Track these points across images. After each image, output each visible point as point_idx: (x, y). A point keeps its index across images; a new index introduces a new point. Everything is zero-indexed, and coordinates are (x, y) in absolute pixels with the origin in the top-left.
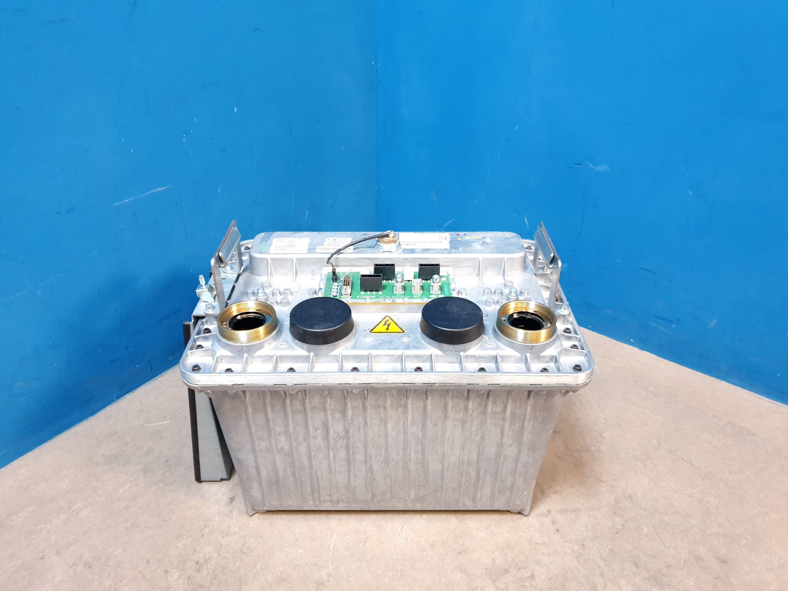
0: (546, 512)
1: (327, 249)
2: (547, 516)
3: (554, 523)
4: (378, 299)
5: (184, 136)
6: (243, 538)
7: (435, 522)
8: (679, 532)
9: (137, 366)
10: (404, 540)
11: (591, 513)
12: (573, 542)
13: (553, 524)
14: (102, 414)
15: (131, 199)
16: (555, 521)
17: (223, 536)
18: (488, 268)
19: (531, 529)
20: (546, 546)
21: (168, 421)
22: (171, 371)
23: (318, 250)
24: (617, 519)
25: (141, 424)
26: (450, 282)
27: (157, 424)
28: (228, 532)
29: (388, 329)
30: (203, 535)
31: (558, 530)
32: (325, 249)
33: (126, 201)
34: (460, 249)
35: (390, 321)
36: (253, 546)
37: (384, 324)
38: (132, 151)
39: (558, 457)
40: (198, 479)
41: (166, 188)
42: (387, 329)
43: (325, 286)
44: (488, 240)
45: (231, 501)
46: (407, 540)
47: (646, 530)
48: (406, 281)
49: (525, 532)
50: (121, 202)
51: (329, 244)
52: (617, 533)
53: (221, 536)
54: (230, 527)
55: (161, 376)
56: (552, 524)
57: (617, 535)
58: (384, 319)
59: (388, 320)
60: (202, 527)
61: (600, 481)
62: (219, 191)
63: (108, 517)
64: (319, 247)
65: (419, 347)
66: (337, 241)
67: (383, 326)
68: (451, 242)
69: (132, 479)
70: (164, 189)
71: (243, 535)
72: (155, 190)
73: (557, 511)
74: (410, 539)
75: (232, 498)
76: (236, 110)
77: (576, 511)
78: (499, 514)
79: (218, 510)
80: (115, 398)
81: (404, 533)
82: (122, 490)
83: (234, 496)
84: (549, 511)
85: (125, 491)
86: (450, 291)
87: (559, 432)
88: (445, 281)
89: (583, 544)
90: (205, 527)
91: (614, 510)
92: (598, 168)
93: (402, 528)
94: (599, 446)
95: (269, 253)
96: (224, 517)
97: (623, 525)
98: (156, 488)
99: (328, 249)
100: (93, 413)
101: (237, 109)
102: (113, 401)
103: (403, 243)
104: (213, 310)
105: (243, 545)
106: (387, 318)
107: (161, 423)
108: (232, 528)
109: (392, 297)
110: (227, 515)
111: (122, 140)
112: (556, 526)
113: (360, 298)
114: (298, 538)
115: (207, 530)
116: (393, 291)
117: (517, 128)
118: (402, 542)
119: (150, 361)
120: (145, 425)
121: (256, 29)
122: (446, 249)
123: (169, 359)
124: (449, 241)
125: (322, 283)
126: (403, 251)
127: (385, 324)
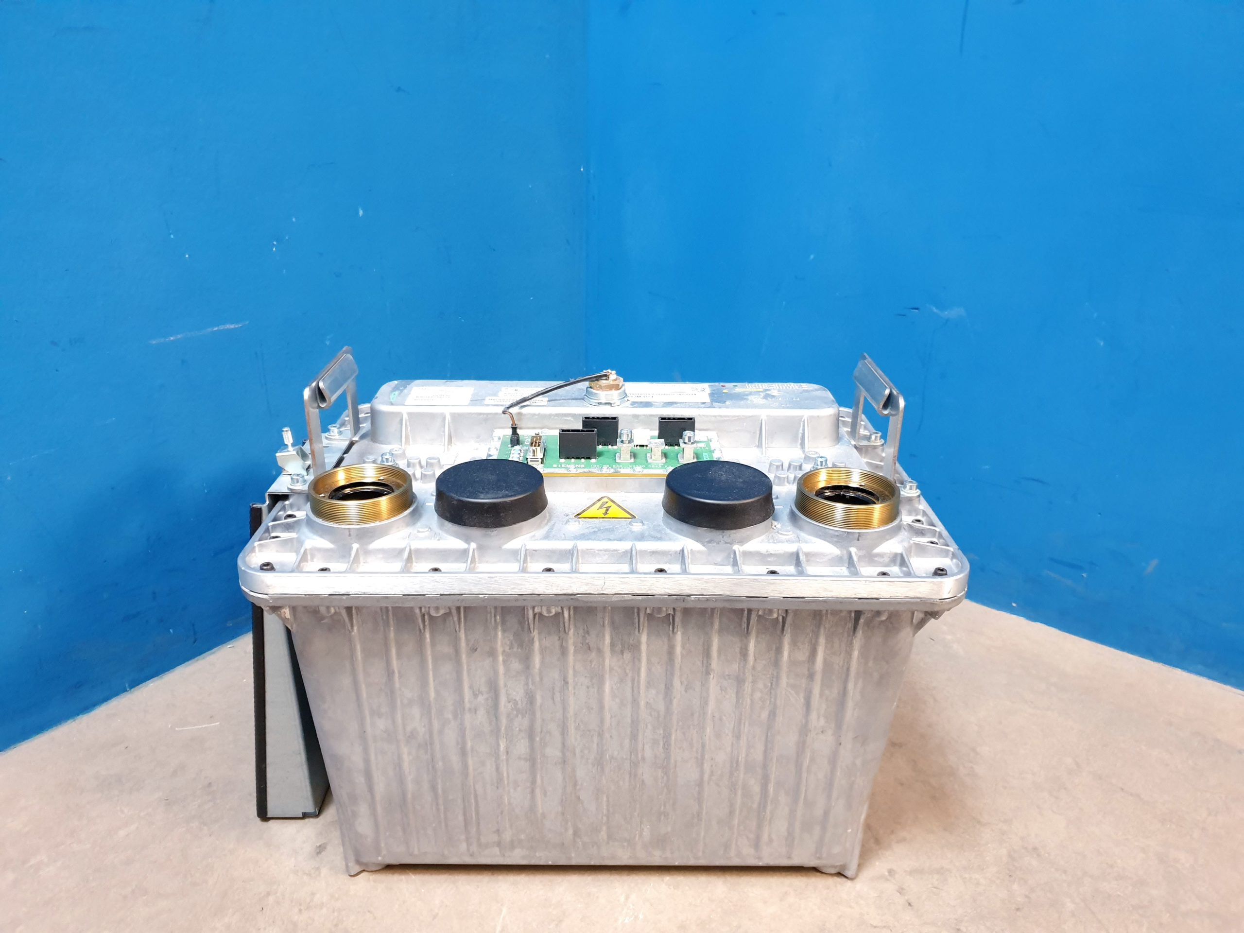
0: (887, 873)
2: (887, 880)
3: (901, 891)
4: (590, 468)
5: (275, 243)
6: (336, 914)
7: (687, 888)
8: (1131, 909)
9: (171, 631)
10: (632, 918)
11: (967, 876)
12: (939, 924)
13: (900, 893)
14: (102, 712)
15: (179, 336)
16: (902, 889)
17: (300, 910)
18: (776, 434)
19: (861, 902)
20: (891, 931)
21: (218, 723)
22: (229, 646)
23: (487, 402)
24: (1015, 886)
25: (170, 726)
27: (198, 727)
28: (309, 903)
29: (608, 514)
30: (262, 909)
31: (912, 904)
33: (172, 338)
34: (728, 403)
35: (610, 504)
36: (354, 927)
37: (600, 507)
38: (187, 256)
39: (902, 784)
40: (263, 813)
41: (240, 325)
42: (606, 513)
43: (498, 451)
44: (774, 393)
45: (318, 851)
47: (1070, 906)
48: (637, 446)
49: (851, 907)
50: (162, 340)
51: (507, 395)
52: (1018, 909)
53: (296, 910)
54: (313, 894)
55: (211, 654)
57: (1018, 913)
58: (599, 500)
59: (607, 502)
60: (262, 895)
61: (979, 822)
62: (328, 343)
63: (91, 878)
64: (488, 398)
65: (661, 537)
66: (520, 391)
67: (598, 509)
68: (712, 395)
69: (142, 814)
70: (237, 326)
71: (336, 909)
72: (221, 327)
73: (905, 871)
75: (320, 846)
76: (361, 213)
77: (940, 871)
78: (802, 876)
79: (295, 866)
80: (127, 685)
81: (632, 907)
82: (122, 833)
83: (324, 843)
84: (891, 872)
85: (127, 835)
87: (900, 745)
89: (957, 927)
90: (268, 894)
91: (1008, 872)
92: (946, 313)
93: (627, 898)
94: (972, 768)
95: (405, 404)
96: (305, 877)
97: (1027, 896)
98: (184, 829)
99: (501, 401)
100: (87, 708)
101: (363, 212)
102: (125, 690)
104: (303, 484)
105: (336, 925)
106: (605, 500)
107: (204, 726)
108: (318, 896)
109: (614, 466)
110: (309, 875)
111: (172, 236)
112: (906, 898)
113: (558, 467)
114: (437, 914)
115: (271, 899)
116: (615, 460)
117: (812, 257)
118: (627, 921)
119: (193, 625)
120: (177, 729)
121: (399, 89)
122: (704, 403)
123: (228, 625)
124: (709, 393)
126: (632, 404)
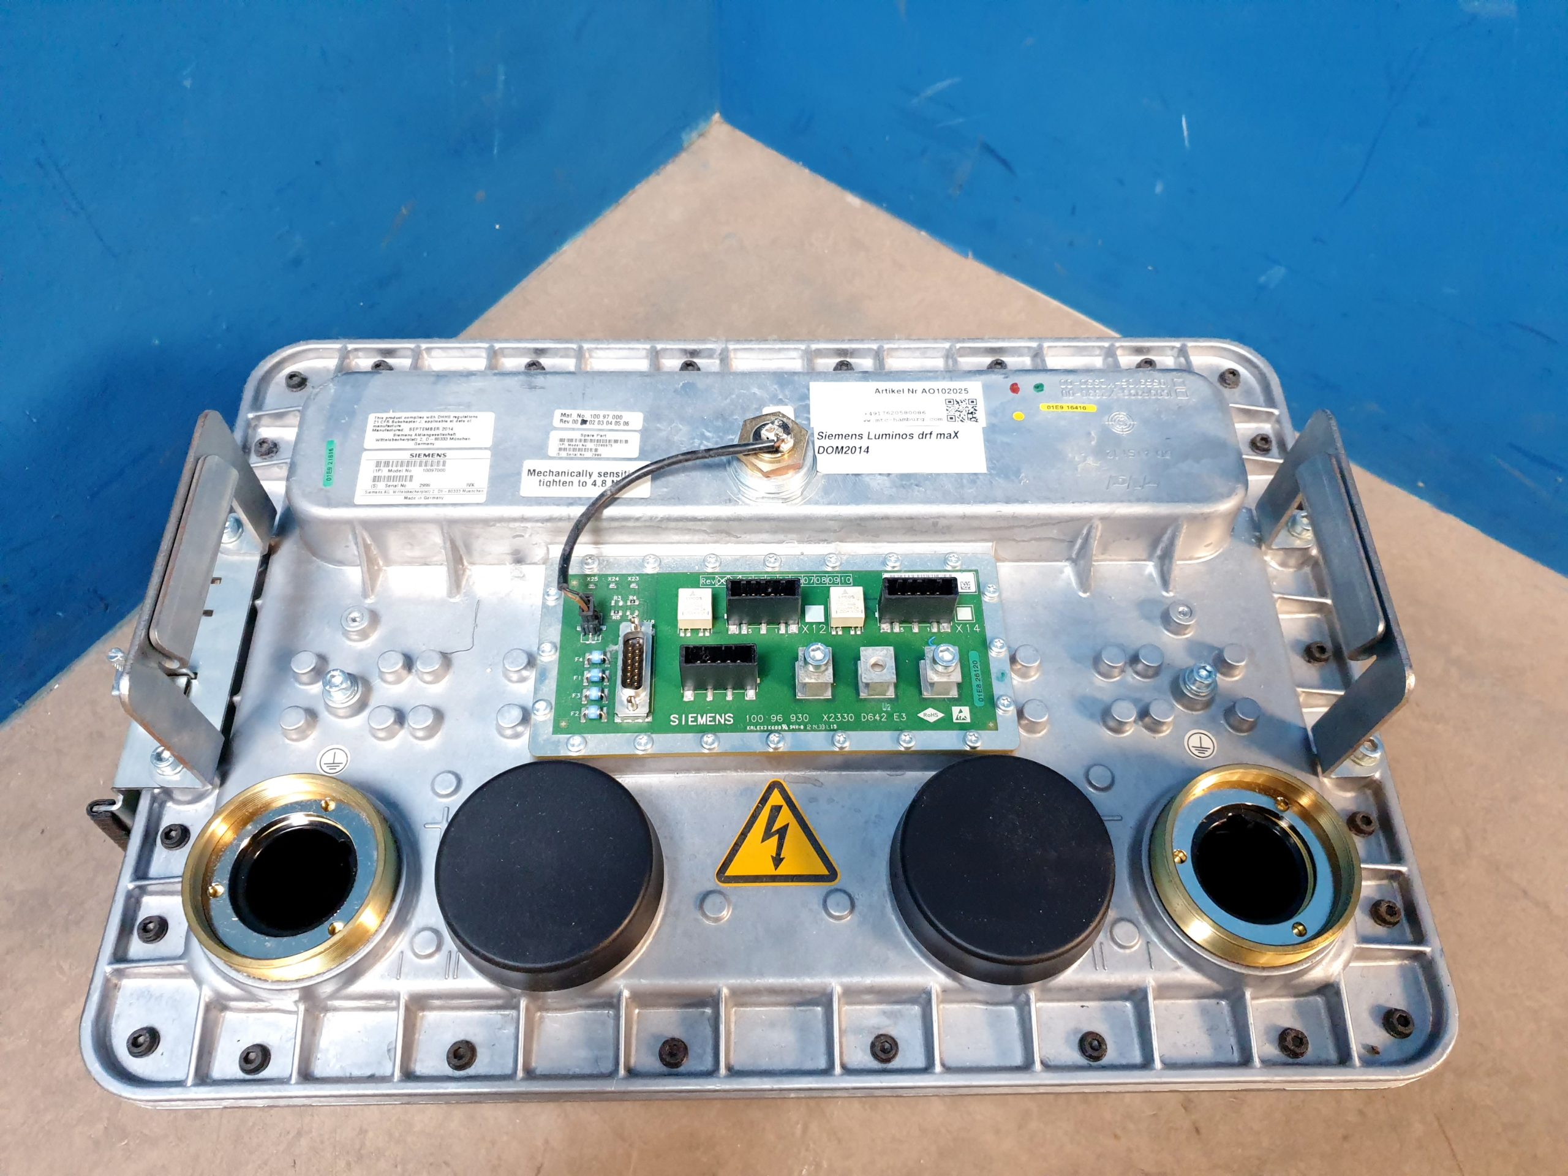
1: (557, 479)
4: (744, 730)
6: (399, 1169)
12: (1235, 1167)
17: (349, 1164)
18: (1114, 541)
19: (1131, 1126)
23: (529, 487)
26: (989, 634)
28: (360, 1150)
29: (782, 860)
32: (551, 478)
34: (1024, 477)
35: (785, 817)
37: (765, 832)
42: (778, 860)
43: (558, 654)
44: (1120, 423)
46: (818, 1166)
48: (836, 628)
49: (1116, 1137)
51: (566, 443)
52: (1345, 1138)
54: (363, 1132)
56: (1183, 1111)
58: (764, 800)
59: (780, 808)
60: (290, 1136)
64: (529, 464)
65: (887, 960)
66: (592, 426)
67: (763, 841)
68: (990, 432)
71: (399, 1159)
74: (825, 1164)
81: (812, 1145)
86: (991, 685)
88: (972, 625)
90: (299, 1134)
95: (355, 501)
97: (1361, 1113)
99: (563, 479)
102: (14, 708)
103: (826, 443)
106: (776, 798)
108: (370, 1134)
109: (793, 718)
113: (680, 728)
114: (542, 1165)
116: (794, 687)
122: (974, 477)
124: (985, 426)
125: (547, 647)
127: (767, 835)
